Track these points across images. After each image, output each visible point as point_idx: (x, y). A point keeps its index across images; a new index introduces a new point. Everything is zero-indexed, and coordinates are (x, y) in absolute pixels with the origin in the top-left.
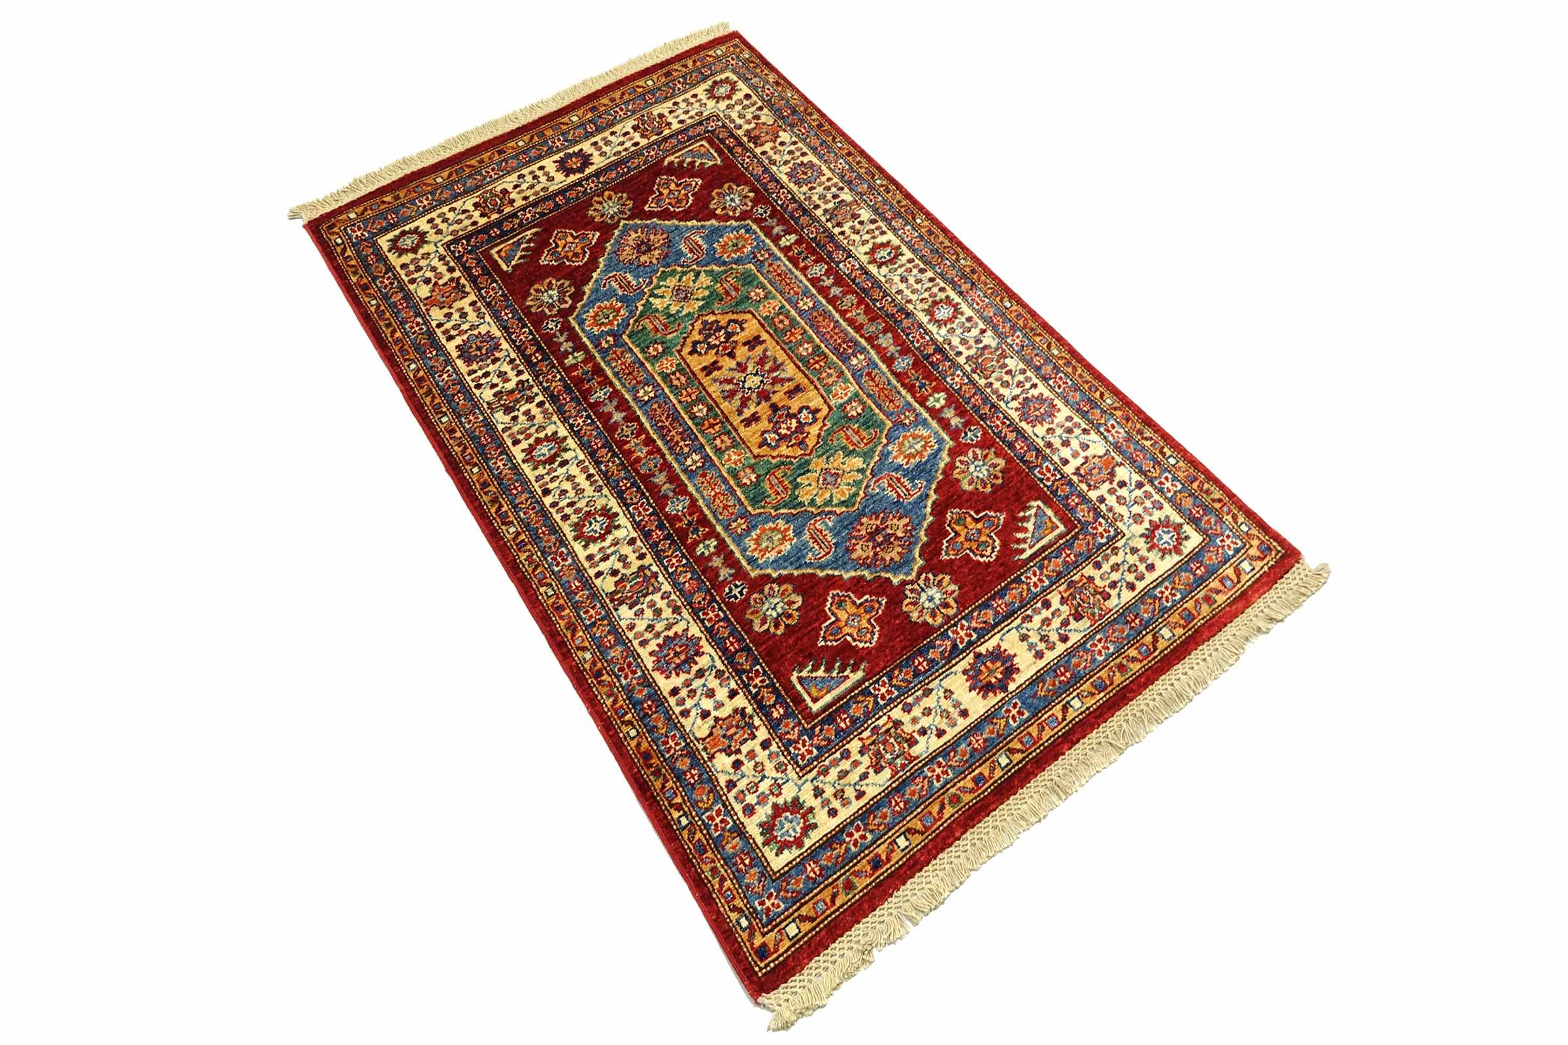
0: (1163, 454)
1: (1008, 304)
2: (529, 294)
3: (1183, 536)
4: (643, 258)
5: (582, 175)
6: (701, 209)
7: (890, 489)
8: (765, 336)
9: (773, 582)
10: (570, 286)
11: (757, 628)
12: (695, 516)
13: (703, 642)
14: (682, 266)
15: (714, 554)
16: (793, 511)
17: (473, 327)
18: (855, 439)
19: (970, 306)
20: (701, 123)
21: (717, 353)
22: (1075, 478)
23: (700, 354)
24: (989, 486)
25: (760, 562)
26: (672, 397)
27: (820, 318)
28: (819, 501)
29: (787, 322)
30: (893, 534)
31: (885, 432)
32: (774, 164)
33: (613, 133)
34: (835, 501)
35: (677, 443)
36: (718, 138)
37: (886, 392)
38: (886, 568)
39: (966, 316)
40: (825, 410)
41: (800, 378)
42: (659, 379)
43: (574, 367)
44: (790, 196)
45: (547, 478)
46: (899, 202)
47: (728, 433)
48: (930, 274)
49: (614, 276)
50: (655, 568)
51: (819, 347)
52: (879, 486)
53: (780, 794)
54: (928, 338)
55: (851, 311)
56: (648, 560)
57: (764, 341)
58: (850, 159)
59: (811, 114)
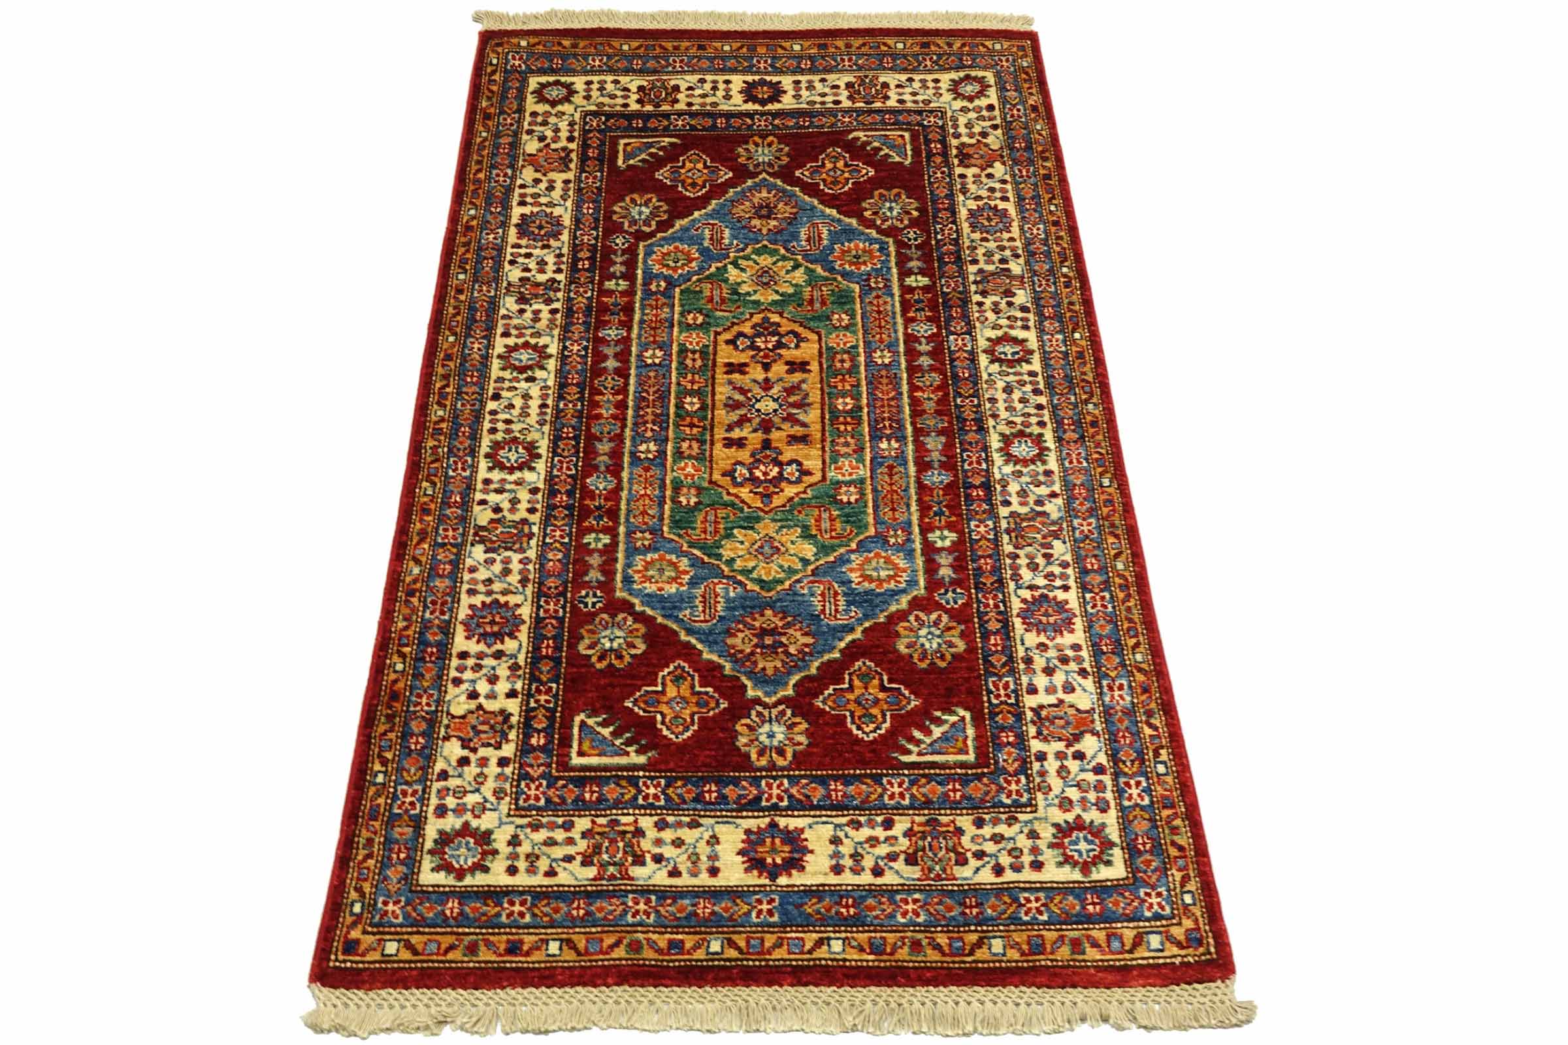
0: (1157, 754)
1: (1106, 482)
2: (623, 200)
3: (1105, 858)
4: (756, 222)
5: (760, 108)
6: (850, 203)
7: (820, 598)
8: (814, 367)
9: (630, 614)
10: (665, 212)
11: (582, 648)
12: (609, 504)
13: (524, 629)
14: (787, 250)
15: (599, 551)
16: (706, 559)
17: (551, 204)
18: (826, 525)
19: (1061, 461)
20: (920, 113)
21: (753, 357)
22: (1029, 715)
23: (736, 348)
24: (928, 662)
25: (635, 586)
26: (674, 374)
27: (885, 381)
28: (739, 564)
29: (847, 365)
30: (785, 645)
31: (861, 537)
32: (964, 194)
33: (823, 80)
34: (754, 575)
35: (647, 422)
36: (925, 137)
37: (895, 497)
38: (751, 674)
39: (1047, 467)
40: (818, 476)
41: (815, 431)
42: (675, 348)
43: (610, 293)
44: (955, 236)
45: (507, 384)
46: (1071, 303)
47: (702, 442)
48: (1042, 400)
49: (713, 225)
50: (535, 529)
51: (860, 408)
52: (810, 588)
53: (479, 817)
54: (984, 466)
55: (923, 391)
56: (535, 518)
57: (809, 371)
58: (1053, 229)
59: (1045, 159)
